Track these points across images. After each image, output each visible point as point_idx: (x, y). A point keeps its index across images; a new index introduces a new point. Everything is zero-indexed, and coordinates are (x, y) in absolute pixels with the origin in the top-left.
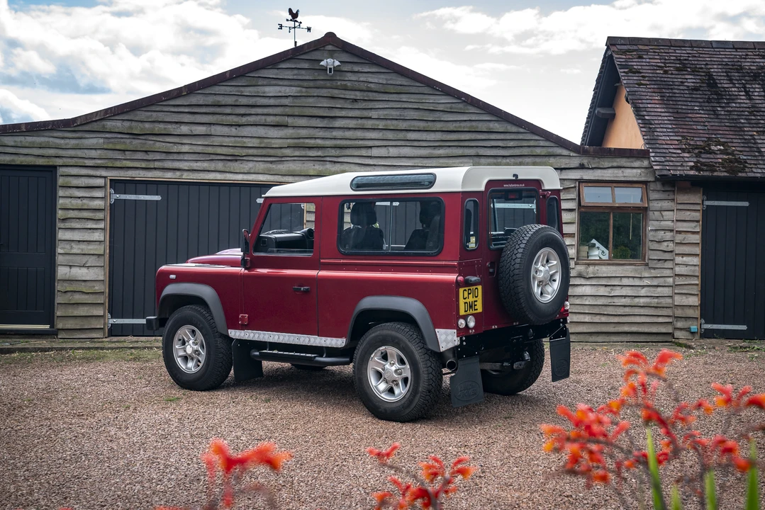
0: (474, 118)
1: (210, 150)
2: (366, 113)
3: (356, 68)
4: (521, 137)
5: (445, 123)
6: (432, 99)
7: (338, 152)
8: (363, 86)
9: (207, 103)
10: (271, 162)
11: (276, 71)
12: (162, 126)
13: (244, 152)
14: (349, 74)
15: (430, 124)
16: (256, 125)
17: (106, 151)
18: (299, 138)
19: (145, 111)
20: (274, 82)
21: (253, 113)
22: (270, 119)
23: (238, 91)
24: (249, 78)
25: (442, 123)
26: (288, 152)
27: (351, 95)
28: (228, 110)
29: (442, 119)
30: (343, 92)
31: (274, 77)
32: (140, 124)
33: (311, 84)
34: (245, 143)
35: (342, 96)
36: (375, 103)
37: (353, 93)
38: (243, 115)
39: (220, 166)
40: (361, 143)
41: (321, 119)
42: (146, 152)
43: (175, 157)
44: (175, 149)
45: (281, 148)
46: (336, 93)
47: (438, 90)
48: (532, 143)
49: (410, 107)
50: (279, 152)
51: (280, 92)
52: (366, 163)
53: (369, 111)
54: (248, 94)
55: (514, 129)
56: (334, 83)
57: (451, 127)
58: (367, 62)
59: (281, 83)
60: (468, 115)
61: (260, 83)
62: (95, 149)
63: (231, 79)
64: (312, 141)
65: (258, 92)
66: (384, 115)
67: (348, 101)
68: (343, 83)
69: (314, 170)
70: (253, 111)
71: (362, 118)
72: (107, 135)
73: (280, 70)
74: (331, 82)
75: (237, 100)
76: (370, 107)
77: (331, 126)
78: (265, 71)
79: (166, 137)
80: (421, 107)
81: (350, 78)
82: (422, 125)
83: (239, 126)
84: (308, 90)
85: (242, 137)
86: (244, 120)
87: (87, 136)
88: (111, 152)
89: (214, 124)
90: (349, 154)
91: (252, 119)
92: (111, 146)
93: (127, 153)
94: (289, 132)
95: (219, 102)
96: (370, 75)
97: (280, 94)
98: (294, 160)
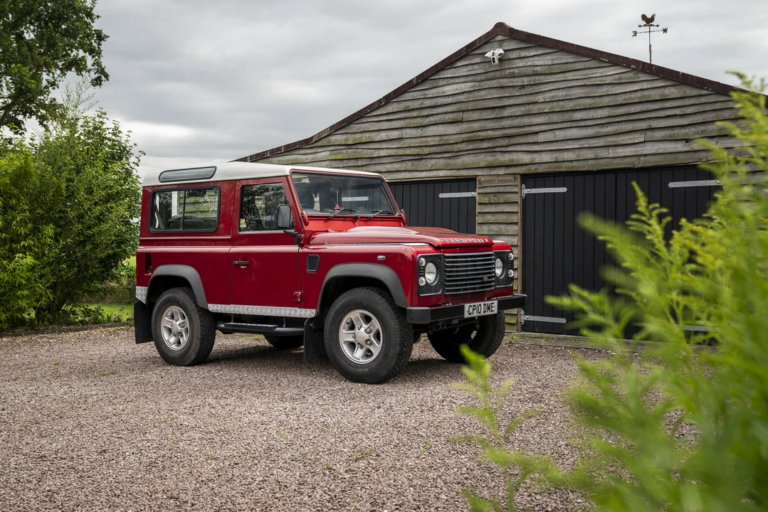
0: (645, 86)
1: (401, 152)
2: (532, 99)
3: (523, 54)
4: (703, 100)
5: (614, 97)
6: (599, 72)
7: (506, 142)
8: (529, 70)
9: (399, 110)
10: (450, 158)
11: (453, 70)
12: (367, 135)
13: (426, 150)
14: (517, 61)
15: (597, 100)
16: (437, 124)
17: (331, 162)
18: (473, 132)
19: (357, 124)
20: (451, 81)
21: (434, 113)
22: (448, 117)
23: (422, 95)
24: (431, 82)
25: (611, 97)
26: (463, 146)
27: (518, 82)
28: (415, 114)
29: (610, 93)
30: (512, 80)
31: (452, 76)
32: (353, 136)
33: (483, 77)
34: (428, 142)
35: (510, 84)
36: (542, 86)
37: (520, 79)
38: (427, 116)
39: (409, 165)
40: (528, 129)
41: (492, 111)
42: (357, 159)
43: (377, 161)
44: (376, 154)
45: (457, 143)
46: (505, 82)
47: (605, 61)
48: (717, 106)
49: (576, 84)
50: (456, 148)
51: (457, 89)
52: (533, 150)
53: (536, 95)
54: (431, 96)
55: (695, 92)
56: (503, 73)
57: (620, 100)
58: (533, 45)
59: (457, 81)
60: (640, 84)
61: (440, 84)
62: (324, 161)
63: (417, 84)
64: (483, 134)
65: (439, 93)
66: (550, 98)
67: (516, 89)
68: (511, 71)
69: (485, 161)
70: (435, 111)
71: (529, 104)
72: (332, 148)
73: (457, 69)
74: (500, 72)
75: (422, 103)
76: (536, 91)
77: (500, 116)
78: (445, 72)
79: (371, 144)
80: (587, 83)
81: (517, 65)
82: (588, 102)
83: (424, 126)
84: (481, 83)
85: (426, 137)
86: (427, 121)
87: (320, 150)
88: (333, 162)
89: (405, 128)
90: (516, 142)
91: (432, 119)
92: (334, 157)
93: (344, 161)
94: (464, 126)
95: (408, 107)
96: (536, 58)
97: (456, 92)
98: (469, 154)
